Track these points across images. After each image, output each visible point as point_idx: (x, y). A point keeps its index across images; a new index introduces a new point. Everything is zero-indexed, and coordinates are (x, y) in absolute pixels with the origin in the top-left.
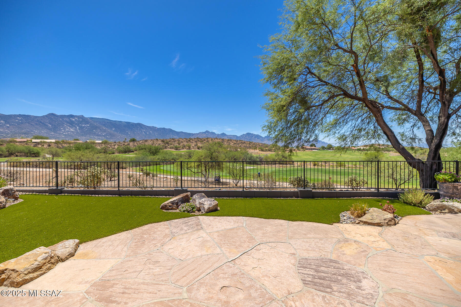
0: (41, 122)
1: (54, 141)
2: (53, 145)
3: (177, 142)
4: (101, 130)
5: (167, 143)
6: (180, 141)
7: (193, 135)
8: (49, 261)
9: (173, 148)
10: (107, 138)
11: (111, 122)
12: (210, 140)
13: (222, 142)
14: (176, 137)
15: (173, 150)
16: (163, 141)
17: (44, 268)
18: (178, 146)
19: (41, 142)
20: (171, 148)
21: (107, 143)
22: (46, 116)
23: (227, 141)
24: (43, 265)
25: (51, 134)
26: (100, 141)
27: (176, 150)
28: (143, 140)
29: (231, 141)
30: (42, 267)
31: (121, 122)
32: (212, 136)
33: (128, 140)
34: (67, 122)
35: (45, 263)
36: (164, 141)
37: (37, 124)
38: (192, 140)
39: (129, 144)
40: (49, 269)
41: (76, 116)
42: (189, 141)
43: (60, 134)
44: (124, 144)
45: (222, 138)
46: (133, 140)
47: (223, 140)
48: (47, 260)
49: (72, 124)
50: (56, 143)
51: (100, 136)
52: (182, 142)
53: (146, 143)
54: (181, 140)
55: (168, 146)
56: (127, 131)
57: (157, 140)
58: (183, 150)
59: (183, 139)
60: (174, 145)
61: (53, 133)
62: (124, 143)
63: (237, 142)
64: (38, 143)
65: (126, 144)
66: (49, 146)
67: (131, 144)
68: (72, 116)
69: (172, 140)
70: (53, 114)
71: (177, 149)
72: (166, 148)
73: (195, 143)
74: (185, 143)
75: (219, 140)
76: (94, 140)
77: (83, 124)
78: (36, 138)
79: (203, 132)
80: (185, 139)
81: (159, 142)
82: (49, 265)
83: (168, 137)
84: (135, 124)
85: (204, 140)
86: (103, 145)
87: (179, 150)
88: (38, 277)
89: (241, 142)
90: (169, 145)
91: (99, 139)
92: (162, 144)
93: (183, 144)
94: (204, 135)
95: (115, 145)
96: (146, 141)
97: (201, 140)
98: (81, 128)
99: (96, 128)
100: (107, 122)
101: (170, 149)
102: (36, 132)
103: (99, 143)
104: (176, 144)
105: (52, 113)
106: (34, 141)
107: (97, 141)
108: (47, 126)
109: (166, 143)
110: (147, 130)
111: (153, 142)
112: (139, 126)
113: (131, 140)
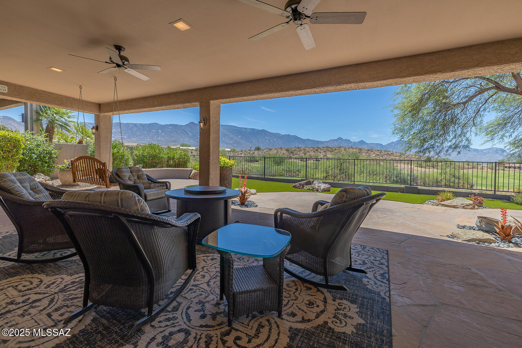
0: (184, 131)
1: (194, 148)
3: (303, 151)
4: (229, 138)
5: (292, 153)
6: (305, 150)
7: (322, 143)
10: (234, 146)
11: (237, 129)
12: (343, 149)
13: (359, 153)
14: (302, 146)
16: (287, 150)
18: (304, 156)
21: (235, 151)
23: (366, 152)
25: (191, 142)
26: (229, 150)
28: (267, 149)
29: (372, 151)
31: (246, 128)
32: (346, 145)
33: (253, 148)
36: (288, 150)
38: (321, 150)
39: (254, 153)
42: (317, 150)
45: (360, 147)
46: (258, 149)
47: (360, 149)
50: (196, 150)
52: (308, 152)
53: (271, 153)
54: (307, 149)
56: (252, 138)
57: (281, 149)
59: (309, 148)
60: (299, 155)
61: (192, 141)
62: (249, 152)
63: (380, 153)
65: (251, 152)
67: (256, 152)
69: (297, 149)
72: (290, 158)
73: (324, 154)
74: (312, 153)
75: (356, 150)
76: (224, 148)
78: (182, 146)
79: (334, 140)
80: (312, 148)
81: (283, 152)
83: (292, 146)
84: (259, 130)
85: (335, 150)
86: (231, 153)
89: (386, 153)
90: (293, 155)
91: (227, 148)
92: (286, 154)
93: (310, 155)
94: (336, 144)
95: (241, 154)
96: (270, 150)
97: (331, 149)
100: (235, 130)
103: (228, 152)
104: (302, 155)
105: (192, 122)
110: (271, 137)
111: (277, 151)
112: (264, 133)
113: (256, 148)
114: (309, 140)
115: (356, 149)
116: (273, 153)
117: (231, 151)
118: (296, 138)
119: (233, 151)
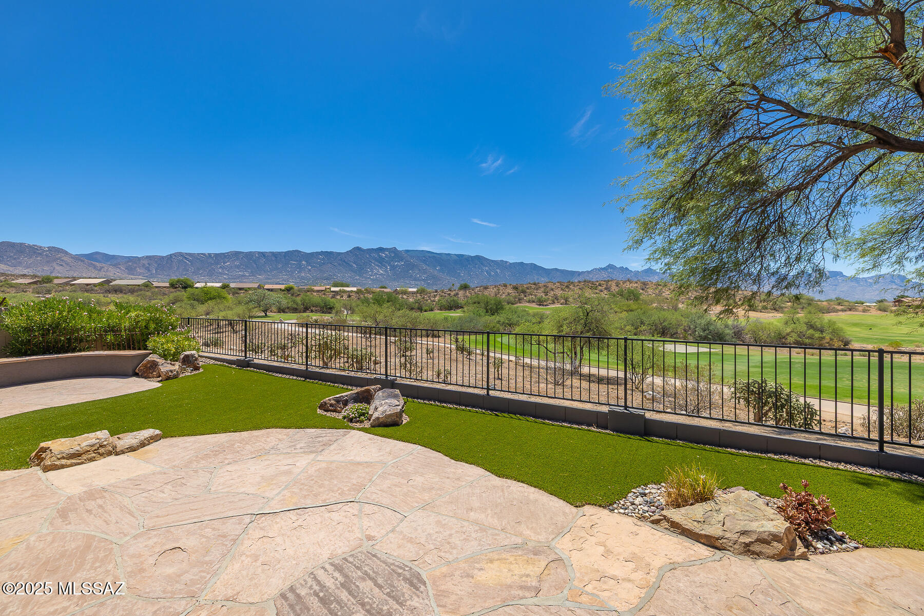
0: (344, 261)
1: (355, 289)
2: (354, 296)
3: (542, 289)
4: (420, 270)
5: (524, 292)
6: (548, 287)
7: (579, 275)
8: (95, 450)
9: (533, 302)
11: (435, 256)
12: (614, 284)
13: (643, 289)
14: (543, 280)
15: (534, 305)
16: (515, 288)
17: (85, 457)
18: (544, 297)
19: (340, 291)
20: (529, 302)
21: (424, 291)
22: (350, 251)
23: (654, 287)
24: (84, 453)
26: (415, 290)
27: (540, 305)
28: (481, 287)
30: (82, 454)
31: (449, 254)
32: (621, 277)
33: (458, 285)
34: (376, 259)
35: (89, 451)
36: (517, 288)
37: (339, 264)
38: (574, 286)
39: (457, 294)
40: (92, 460)
41: (387, 249)
42: (567, 287)
43: (366, 278)
44: (449, 294)
45: (647, 279)
46: (465, 287)
47: (645, 284)
48: (94, 448)
49: (381, 262)
50: (359, 292)
51: (419, 280)
52: (552, 290)
53: (486, 293)
54: (550, 285)
55: (525, 298)
56: (459, 270)
57: (505, 286)
58: (553, 306)
59: (555, 284)
60: (536, 296)
62: (449, 292)
64: (336, 293)
65: (452, 293)
66: (349, 296)
67: (461, 293)
68: (381, 250)
69: (533, 286)
70: (358, 249)
71: (541, 303)
72: (520, 300)
73: (579, 292)
74: (559, 292)
75: (636, 285)
76: (406, 287)
77: (396, 262)
78: (335, 285)
79: (601, 269)
80: (559, 284)
81: (508, 291)
82: (94, 455)
83: (525, 281)
84: (471, 257)
85: (600, 285)
86: (418, 295)
87: (546, 306)
88: (71, 465)
90: (526, 296)
91: (412, 286)
92: (513, 294)
93: (554, 294)
94: (605, 275)
95: (435, 296)
96: (486, 288)
97: (593, 284)
98: (393, 268)
99: (412, 266)
100: (429, 257)
101: (527, 304)
102: (339, 277)
103: (413, 293)
104: (540, 294)
105: (358, 247)
106: (333, 289)
107: (410, 290)
108: (352, 266)
109: (521, 292)
110: (491, 268)
111: (498, 290)
112: (479, 260)
113: (461, 286)
114: (556, 269)
115: (637, 283)
116: (490, 293)
117: (417, 292)
118: (534, 267)
119: (421, 292)
